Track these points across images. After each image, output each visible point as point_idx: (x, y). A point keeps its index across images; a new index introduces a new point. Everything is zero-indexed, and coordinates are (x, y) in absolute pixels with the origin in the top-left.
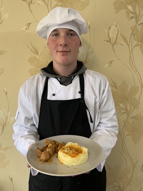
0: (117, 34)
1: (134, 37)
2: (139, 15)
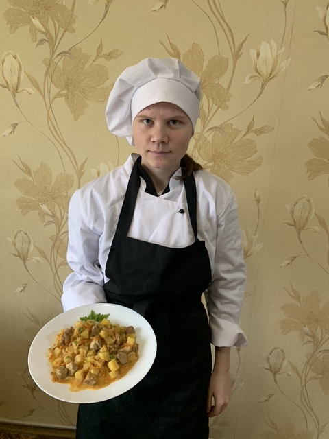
1: (199, 152)
2: (209, 112)
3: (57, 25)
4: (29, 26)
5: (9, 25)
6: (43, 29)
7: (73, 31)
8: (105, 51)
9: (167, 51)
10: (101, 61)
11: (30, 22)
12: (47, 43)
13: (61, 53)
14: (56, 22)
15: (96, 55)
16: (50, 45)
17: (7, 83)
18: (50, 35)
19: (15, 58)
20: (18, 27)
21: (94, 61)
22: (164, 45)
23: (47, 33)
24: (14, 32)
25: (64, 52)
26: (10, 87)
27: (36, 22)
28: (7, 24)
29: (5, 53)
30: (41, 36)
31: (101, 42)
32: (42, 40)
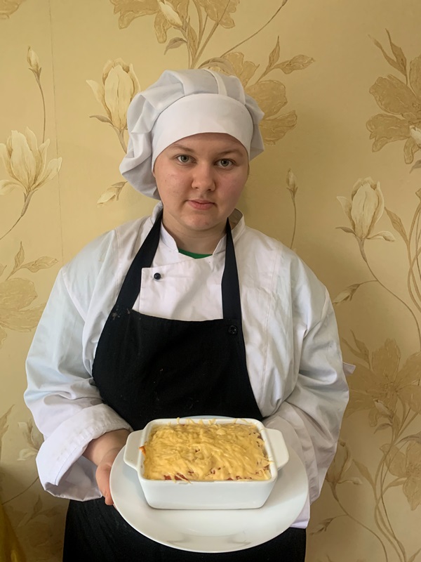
0: (376, 209)
3: (204, 14)
4: (155, 15)
5: (119, 14)
6: (179, 22)
7: (231, 24)
8: (284, 57)
9: (386, 57)
10: (276, 75)
11: (155, 9)
12: (185, 44)
13: (208, 62)
14: (202, 9)
15: (267, 63)
16: (189, 48)
17: (110, 114)
18: (191, 31)
19: (127, 70)
20: (134, 18)
21: (265, 74)
22: (381, 48)
23: (185, 27)
24: (126, 27)
25: (214, 60)
26: (115, 119)
27: (167, 9)
28: (115, 11)
29: (110, 62)
30: (175, 34)
31: (278, 42)
32: (175, 41)
